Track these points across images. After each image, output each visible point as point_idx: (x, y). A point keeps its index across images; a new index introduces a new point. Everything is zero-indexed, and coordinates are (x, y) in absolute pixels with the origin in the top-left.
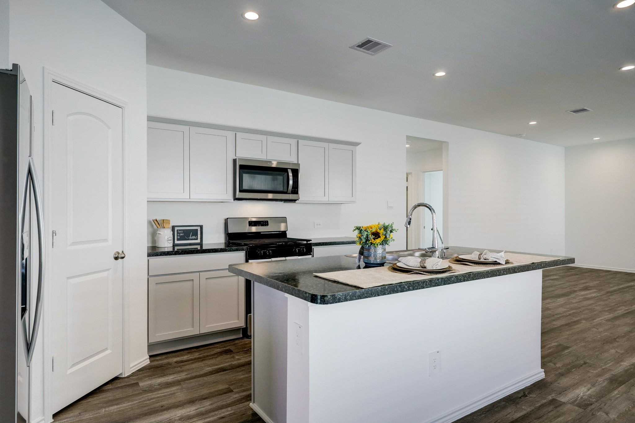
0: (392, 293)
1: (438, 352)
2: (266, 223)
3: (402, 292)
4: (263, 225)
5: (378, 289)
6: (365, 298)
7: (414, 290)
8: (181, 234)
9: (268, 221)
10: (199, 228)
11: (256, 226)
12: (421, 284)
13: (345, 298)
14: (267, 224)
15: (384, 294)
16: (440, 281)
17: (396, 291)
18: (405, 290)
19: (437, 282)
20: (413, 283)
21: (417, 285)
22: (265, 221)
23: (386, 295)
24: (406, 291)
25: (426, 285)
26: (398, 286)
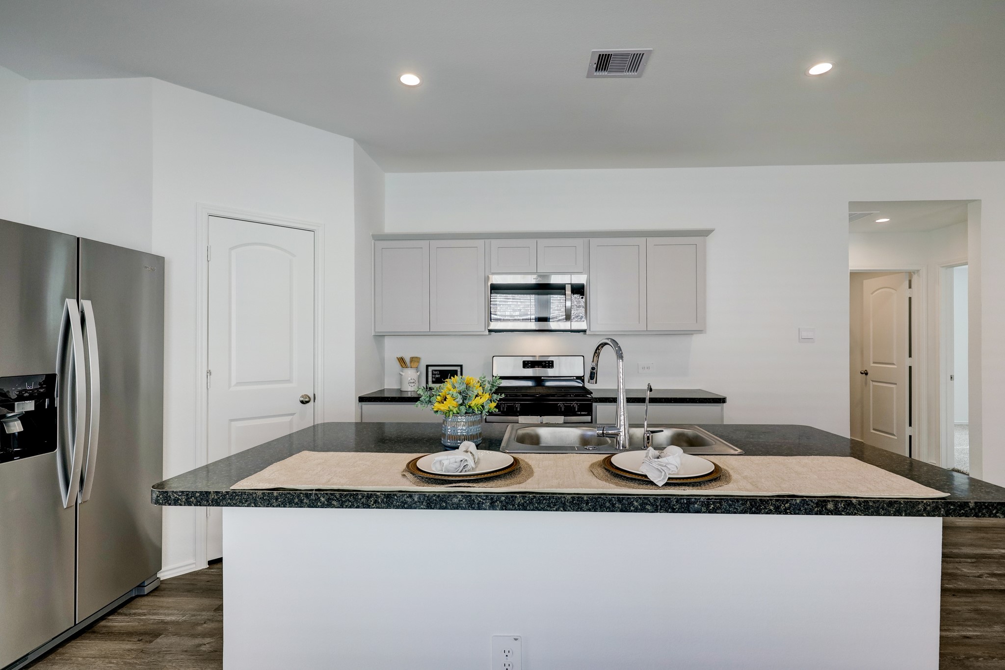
0: (288, 505)
1: (516, 639)
2: (551, 363)
3: (312, 507)
4: (544, 367)
5: (255, 494)
6: (227, 506)
7: (343, 507)
8: (437, 376)
9: (553, 362)
10: (458, 369)
11: (534, 367)
12: (361, 499)
13: (186, 500)
14: (551, 366)
15: (269, 505)
16: (416, 499)
17: (297, 504)
18: (319, 504)
19: (409, 500)
20: (341, 495)
21: (352, 499)
22: (549, 361)
23: (273, 507)
24: (322, 507)
25: (376, 502)
26: (302, 495)
